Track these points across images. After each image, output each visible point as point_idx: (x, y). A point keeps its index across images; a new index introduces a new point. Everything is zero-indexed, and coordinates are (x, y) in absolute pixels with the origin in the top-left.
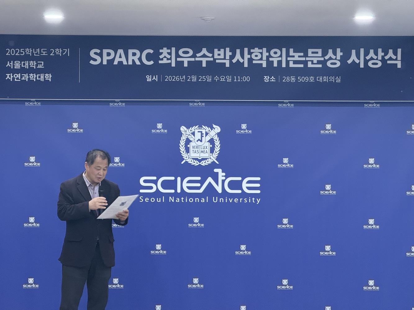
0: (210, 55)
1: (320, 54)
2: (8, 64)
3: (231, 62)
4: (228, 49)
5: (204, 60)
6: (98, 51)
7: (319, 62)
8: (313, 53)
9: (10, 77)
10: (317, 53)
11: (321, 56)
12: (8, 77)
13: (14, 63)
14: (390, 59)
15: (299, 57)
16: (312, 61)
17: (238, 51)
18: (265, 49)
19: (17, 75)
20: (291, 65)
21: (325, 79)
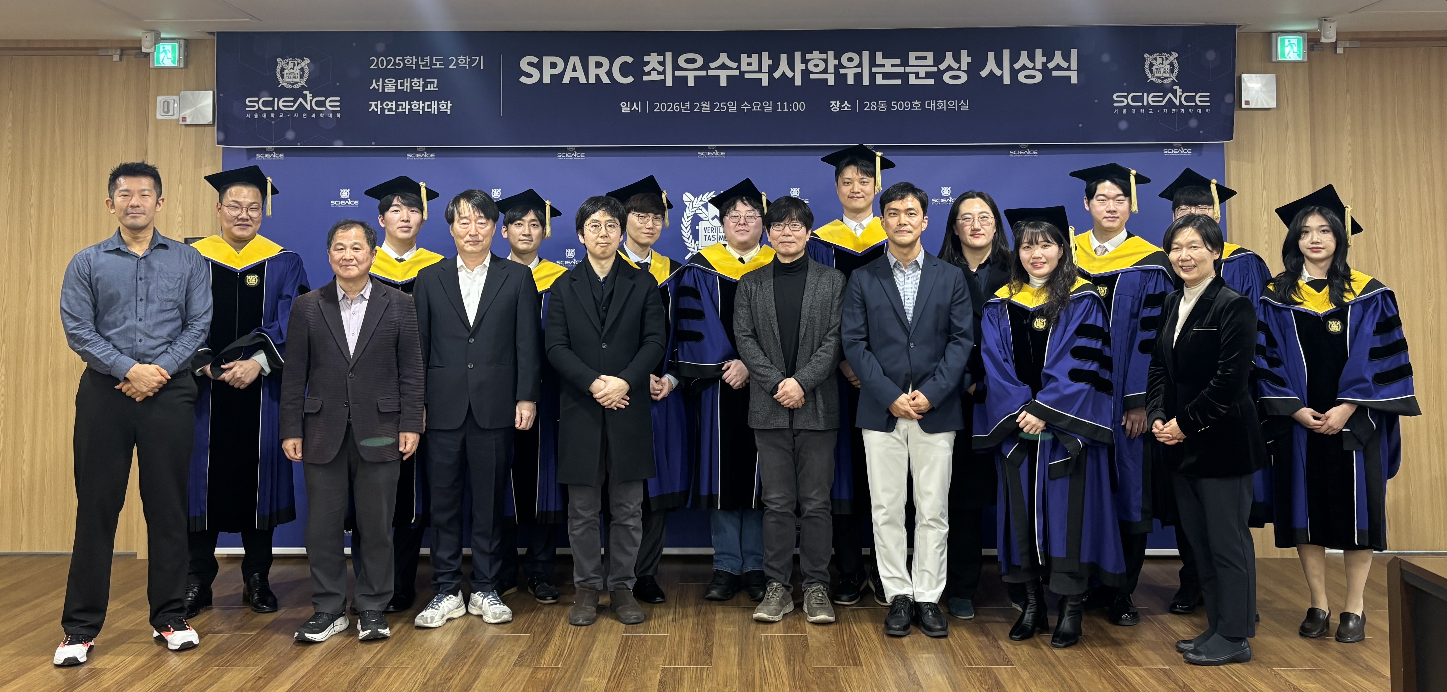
0: (734, 65)
1: (930, 61)
2: (374, 84)
3: (771, 78)
4: (765, 55)
5: (723, 74)
6: (535, 60)
7: (928, 75)
8: (917, 58)
9: (377, 107)
10: (925, 58)
11: (932, 64)
12: (373, 107)
13: (383, 82)
14: (1058, 67)
15: (893, 66)
16: (917, 74)
17: (784, 58)
18: (831, 54)
19: (390, 104)
20: (879, 81)
21: (940, 105)
